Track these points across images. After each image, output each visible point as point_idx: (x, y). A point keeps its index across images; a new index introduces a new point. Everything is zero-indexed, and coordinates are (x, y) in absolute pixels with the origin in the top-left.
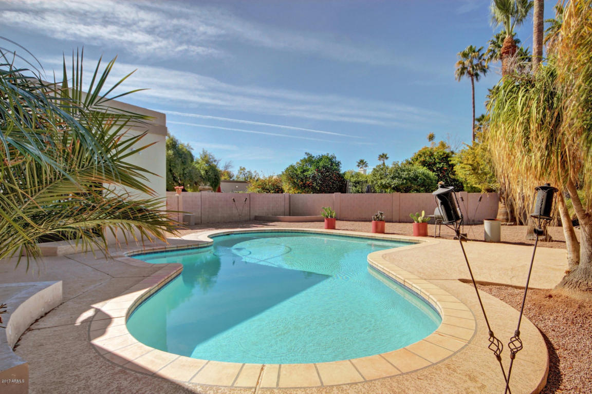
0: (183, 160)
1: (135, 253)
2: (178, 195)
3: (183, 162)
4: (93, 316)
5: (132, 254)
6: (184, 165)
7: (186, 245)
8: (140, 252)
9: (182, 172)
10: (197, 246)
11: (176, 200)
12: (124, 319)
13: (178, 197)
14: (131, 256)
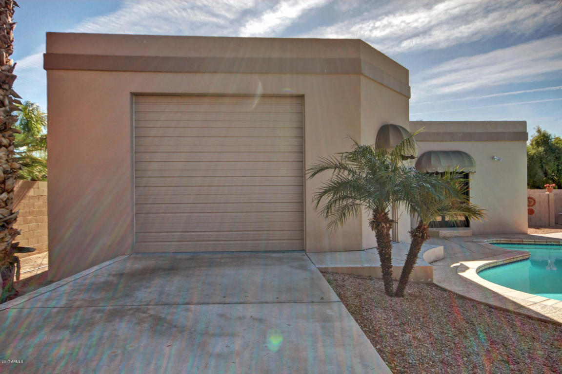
0: (558, 156)
1: (494, 242)
2: (548, 193)
3: (557, 158)
4: (459, 266)
5: (492, 242)
6: (559, 160)
7: (545, 241)
8: (498, 242)
9: (555, 168)
10: (558, 244)
11: (546, 198)
12: (475, 269)
13: (548, 195)
14: (491, 244)
